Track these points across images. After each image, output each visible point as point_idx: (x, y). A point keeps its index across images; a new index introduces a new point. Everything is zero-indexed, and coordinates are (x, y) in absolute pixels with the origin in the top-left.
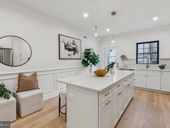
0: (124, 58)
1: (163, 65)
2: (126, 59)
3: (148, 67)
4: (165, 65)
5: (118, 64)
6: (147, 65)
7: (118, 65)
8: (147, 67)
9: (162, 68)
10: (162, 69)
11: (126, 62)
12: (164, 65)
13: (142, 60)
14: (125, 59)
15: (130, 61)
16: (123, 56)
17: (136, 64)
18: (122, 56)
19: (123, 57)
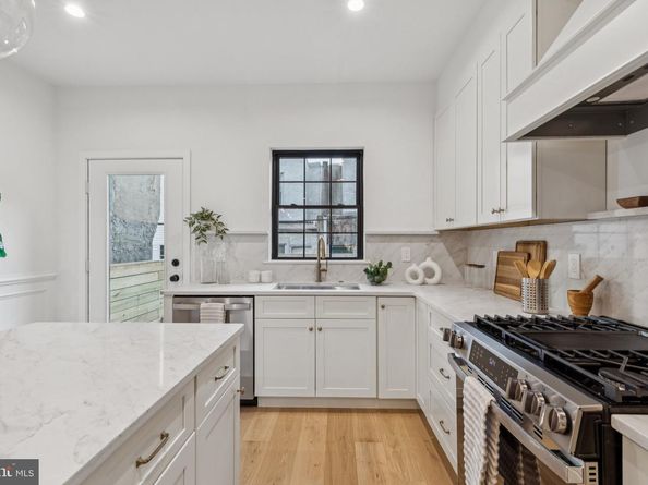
0: (208, 227)
1: (381, 264)
2: (221, 233)
3: (323, 274)
4: (390, 264)
5: (176, 263)
6: (319, 265)
7: (173, 271)
8: (320, 275)
9: (377, 277)
10: (378, 283)
11: (220, 250)
12: (385, 264)
13: (297, 240)
14: (211, 232)
15: (241, 247)
16: (205, 216)
17: (270, 260)
18: (196, 216)
19: (205, 223)
